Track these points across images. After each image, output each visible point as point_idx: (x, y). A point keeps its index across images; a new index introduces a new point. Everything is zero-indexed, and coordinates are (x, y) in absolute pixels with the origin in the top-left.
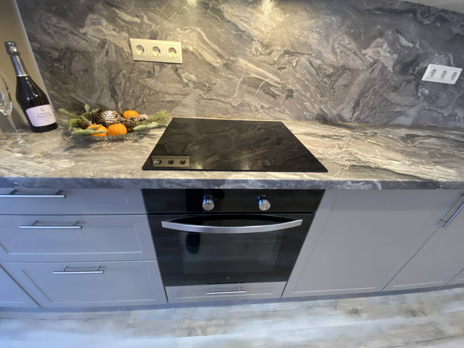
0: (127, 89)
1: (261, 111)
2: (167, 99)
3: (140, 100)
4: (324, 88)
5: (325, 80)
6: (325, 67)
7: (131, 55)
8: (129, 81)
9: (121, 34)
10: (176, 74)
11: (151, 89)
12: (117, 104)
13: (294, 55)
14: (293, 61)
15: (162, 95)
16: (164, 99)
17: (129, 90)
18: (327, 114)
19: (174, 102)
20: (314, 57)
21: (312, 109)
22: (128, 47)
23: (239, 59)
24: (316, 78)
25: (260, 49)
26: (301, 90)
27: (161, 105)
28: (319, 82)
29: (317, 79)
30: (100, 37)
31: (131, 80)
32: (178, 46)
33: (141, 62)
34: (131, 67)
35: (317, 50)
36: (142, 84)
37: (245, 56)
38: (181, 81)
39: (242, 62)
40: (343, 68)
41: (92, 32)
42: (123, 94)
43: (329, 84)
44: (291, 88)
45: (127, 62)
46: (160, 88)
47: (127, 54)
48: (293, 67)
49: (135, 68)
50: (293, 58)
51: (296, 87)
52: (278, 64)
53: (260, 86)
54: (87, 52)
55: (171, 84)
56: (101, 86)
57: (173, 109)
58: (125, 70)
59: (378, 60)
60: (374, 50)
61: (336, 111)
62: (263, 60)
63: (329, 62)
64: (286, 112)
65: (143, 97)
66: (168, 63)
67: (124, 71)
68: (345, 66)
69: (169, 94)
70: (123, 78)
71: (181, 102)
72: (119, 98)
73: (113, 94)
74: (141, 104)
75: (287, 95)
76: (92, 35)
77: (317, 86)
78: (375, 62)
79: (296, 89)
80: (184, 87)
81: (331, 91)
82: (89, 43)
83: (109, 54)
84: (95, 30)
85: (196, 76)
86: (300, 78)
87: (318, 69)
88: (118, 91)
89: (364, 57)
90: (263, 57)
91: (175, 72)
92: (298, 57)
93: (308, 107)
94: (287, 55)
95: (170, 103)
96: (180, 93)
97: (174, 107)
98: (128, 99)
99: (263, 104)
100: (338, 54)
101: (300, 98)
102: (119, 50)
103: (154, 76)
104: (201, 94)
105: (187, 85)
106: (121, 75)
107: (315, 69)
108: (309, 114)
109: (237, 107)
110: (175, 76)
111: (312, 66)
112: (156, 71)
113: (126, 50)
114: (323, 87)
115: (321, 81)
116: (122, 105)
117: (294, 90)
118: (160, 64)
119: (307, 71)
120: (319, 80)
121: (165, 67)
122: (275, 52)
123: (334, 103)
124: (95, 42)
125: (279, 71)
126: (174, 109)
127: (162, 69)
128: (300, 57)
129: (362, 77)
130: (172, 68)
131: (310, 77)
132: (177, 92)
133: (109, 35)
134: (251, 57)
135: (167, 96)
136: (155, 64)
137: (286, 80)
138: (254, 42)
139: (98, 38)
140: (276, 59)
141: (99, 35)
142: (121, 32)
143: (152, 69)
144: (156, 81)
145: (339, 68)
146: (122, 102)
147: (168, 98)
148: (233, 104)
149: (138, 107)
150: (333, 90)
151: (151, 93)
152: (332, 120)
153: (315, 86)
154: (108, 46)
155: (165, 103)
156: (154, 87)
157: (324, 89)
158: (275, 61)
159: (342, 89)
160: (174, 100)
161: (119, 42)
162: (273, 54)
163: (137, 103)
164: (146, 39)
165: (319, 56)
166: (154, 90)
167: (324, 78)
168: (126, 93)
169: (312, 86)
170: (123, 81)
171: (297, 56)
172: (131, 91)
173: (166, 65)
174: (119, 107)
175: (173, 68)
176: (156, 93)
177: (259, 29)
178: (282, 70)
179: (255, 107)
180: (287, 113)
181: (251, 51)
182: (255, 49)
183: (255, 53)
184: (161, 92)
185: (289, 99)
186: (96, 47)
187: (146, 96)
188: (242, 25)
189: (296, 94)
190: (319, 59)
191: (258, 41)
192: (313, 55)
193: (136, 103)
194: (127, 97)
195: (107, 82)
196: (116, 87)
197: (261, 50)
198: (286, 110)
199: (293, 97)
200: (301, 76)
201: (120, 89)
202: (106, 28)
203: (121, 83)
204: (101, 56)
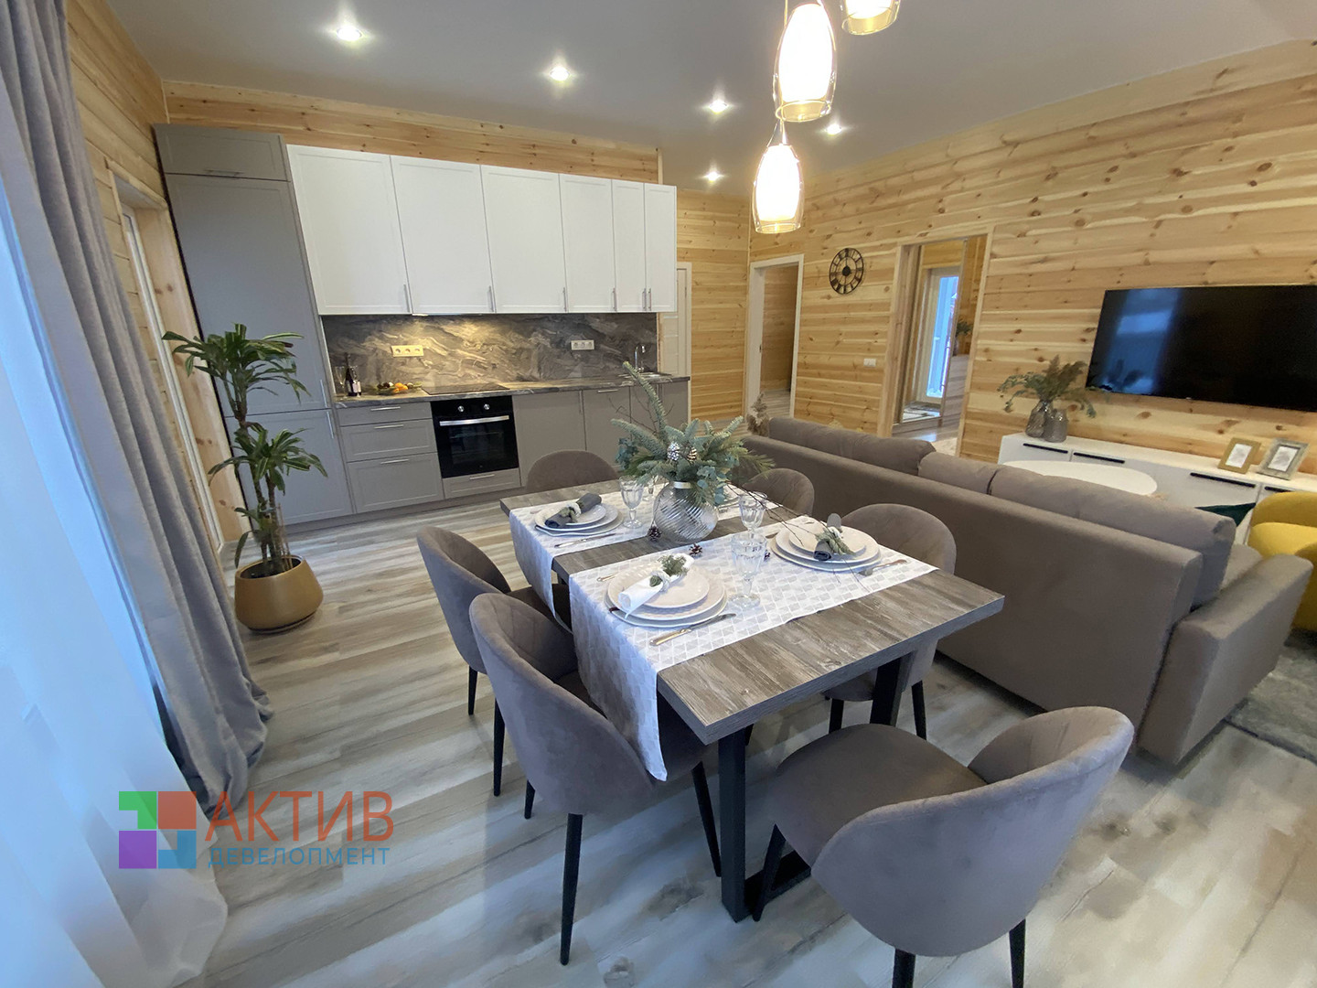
2: (414, 377)
5: (513, 356)
7: (392, 354)
9: (386, 344)
13: (489, 345)
14: (490, 348)
21: (513, 373)
23: (457, 350)
24: (507, 356)
26: (500, 363)
30: (373, 347)
31: (391, 368)
32: (420, 347)
33: (398, 358)
34: (391, 361)
35: (502, 342)
36: (398, 370)
40: (521, 349)
43: (517, 358)
44: (494, 363)
45: (389, 358)
48: (491, 351)
49: (394, 362)
52: (481, 351)
53: (474, 364)
54: (364, 355)
55: (417, 368)
58: (388, 363)
59: (539, 342)
60: (534, 338)
62: (472, 350)
63: (511, 347)
66: (415, 357)
69: (415, 374)
71: (425, 378)
75: (493, 367)
76: (368, 346)
77: (509, 360)
79: (497, 363)
80: (425, 369)
81: (519, 362)
82: (367, 350)
83: (378, 355)
84: (371, 344)
85: (432, 362)
89: (530, 342)
92: (492, 346)
93: (509, 372)
94: (485, 346)
95: (417, 379)
99: (479, 374)
100: (515, 342)
101: (501, 368)
102: (384, 353)
103: (406, 365)
104: (437, 372)
106: (384, 367)
107: (504, 351)
108: (512, 376)
109: (462, 377)
110: (419, 364)
113: (389, 352)
114: (513, 360)
118: (410, 357)
119: (500, 353)
120: (510, 357)
122: (478, 345)
124: (370, 350)
127: (411, 360)
131: (503, 356)
132: (421, 372)
133: (379, 345)
134: (464, 349)
136: (406, 358)
137: (489, 358)
138: (464, 341)
143: (405, 361)
144: (407, 368)
148: (459, 376)
154: (378, 351)
156: (406, 371)
158: (479, 349)
159: (526, 361)
160: (419, 377)
161: (385, 348)
164: (402, 345)
169: (506, 360)
170: (386, 369)
175: (418, 359)
176: (407, 374)
177: (466, 334)
178: (485, 353)
181: (464, 346)
182: (466, 344)
184: (410, 373)
189: (498, 366)
190: (505, 346)
192: (500, 344)
197: (469, 344)
198: (495, 375)
199: (496, 368)
200: (498, 355)
201: (384, 374)
202: (378, 342)
203: (384, 371)
204: (373, 356)
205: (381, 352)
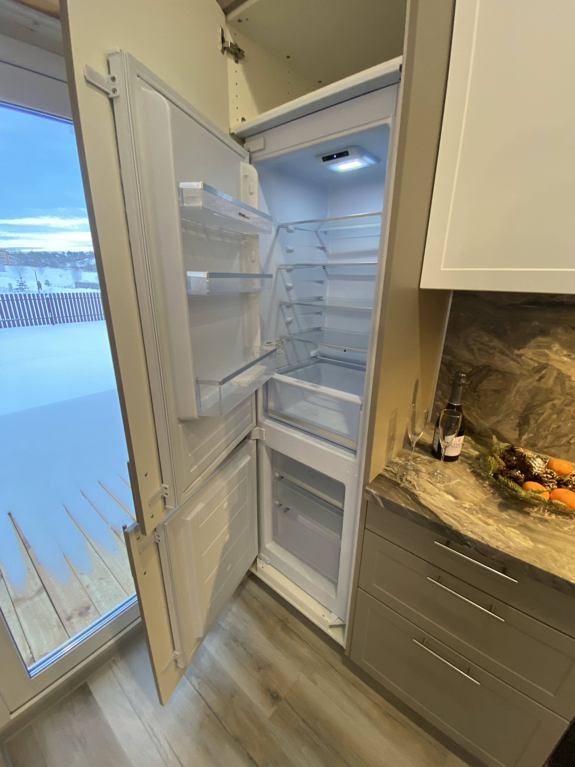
0: (549, 423)
3: (564, 440)
8: (558, 414)
17: (551, 424)
30: (540, 361)
41: (531, 354)
42: (539, 427)
56: (508, 411)
67: (556, 402)
70: (551, 408)
72: (530, 429)
73: (521, 422)
74: (563, 445)
76: (529, 357)
83: (543, 380)
88: (532, 422)
98: (544, 433)
116: (530, 438)
139: (535, 361)
141: (539, 359)
146: (531, 435)
149: (555, 447)
163: (556, 442)
168: (545, 427)
172: (554, 426)
174: (523, 440)
186: (528, 371)
193: (553, 442)
194: (545, 431)
195: (521, 408)
196: (532, 417)
201: (537, 420)
202: (556, 352)
203: (543, 414)
204: (530, 380)
205: (555, 374)
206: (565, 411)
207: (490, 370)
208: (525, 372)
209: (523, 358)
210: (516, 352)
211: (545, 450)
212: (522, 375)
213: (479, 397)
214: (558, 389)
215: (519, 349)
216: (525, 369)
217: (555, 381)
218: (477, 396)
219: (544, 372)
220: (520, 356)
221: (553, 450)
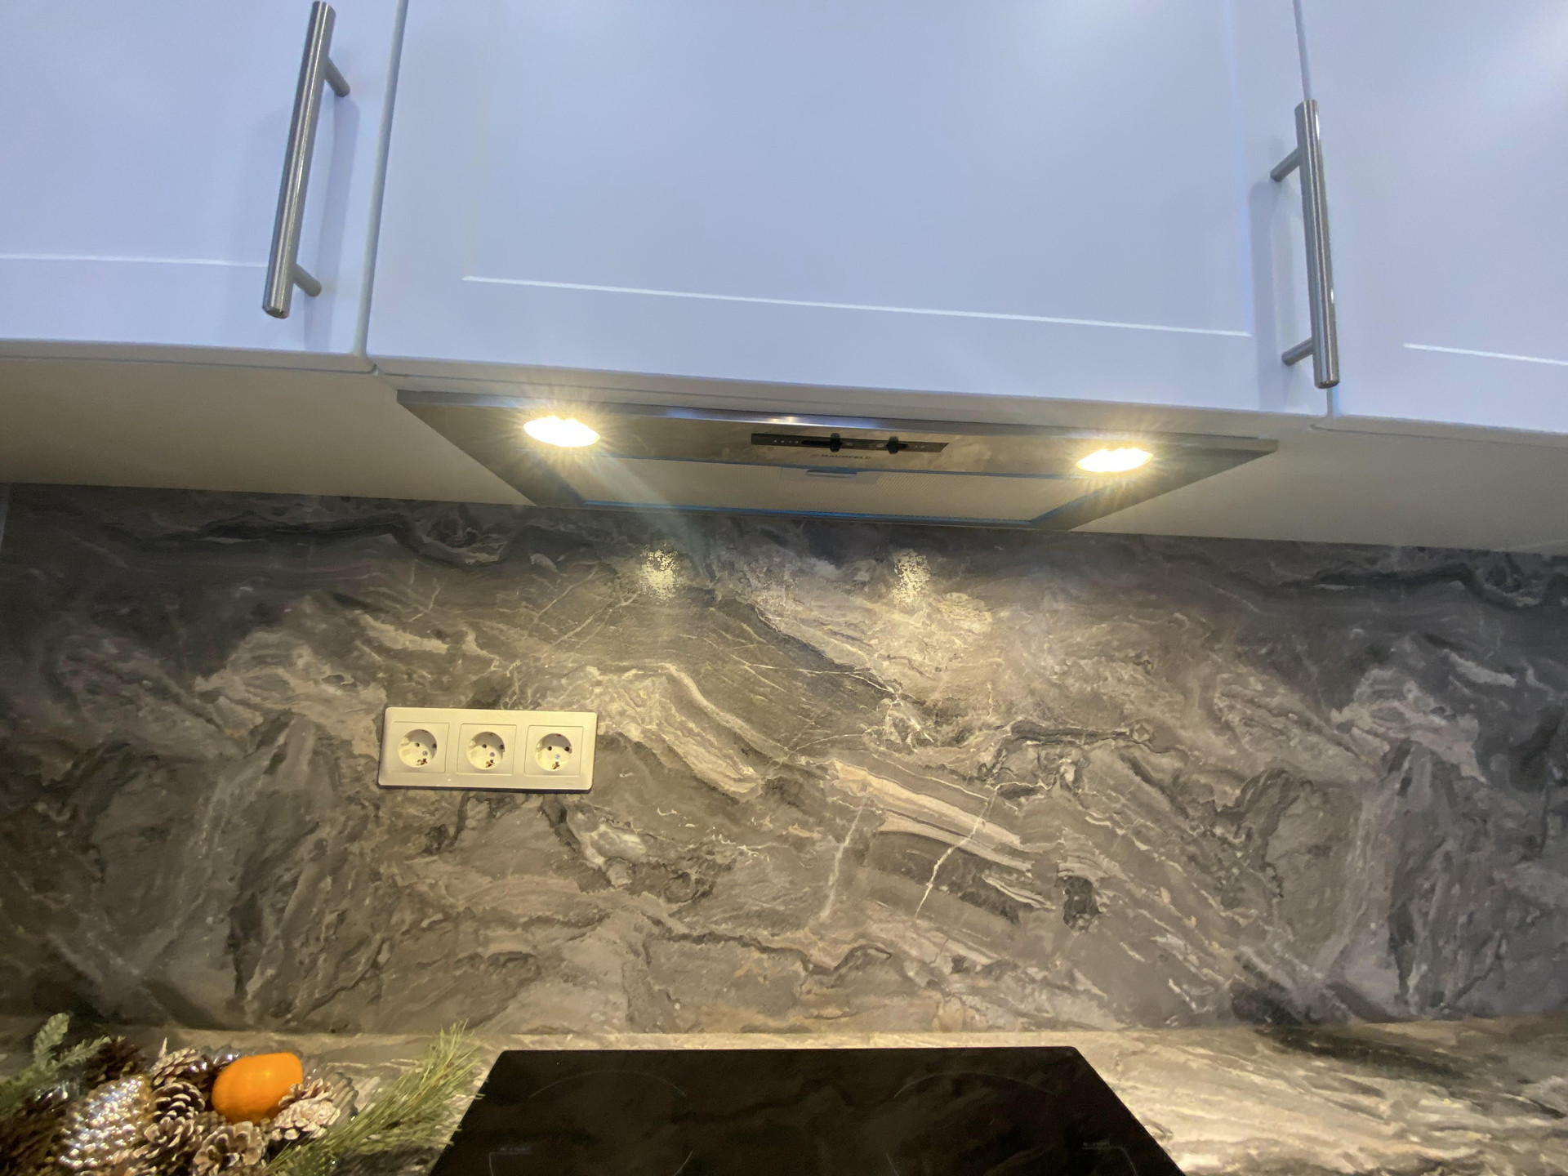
0: (315, 910)
1: (957, 983)
2: (494, 948)
3: (362, 959)
4: (1226, 864)
5: (1218, 831)
6: (1203, 780)
7: (375, 765)
8: (335, 872)
9: (358, 692)
10: (558, 833)
11: (431, 905)
12: (240, 982)
13: (1058, 742)
14: (1062, 764)
15: (476, 932)
16: (480, 950)
17: (321, 913)
18: (1282, 989)
19: (525, 957)
20: (1142, 746)
21: (1203, 964)
22: (374, 737)
23: (832, 764)
24: (1178, 827)
25: (915, 724)
26: (1125, 878)
27: (456, 979)
28: (1195, 842)
29: (1184, 831)
30: (268, 705)
31: (346, 867)
32: (580, 727)
33: (411, 793)
34: (362, 813)
35: (1148, 721)
36: (395, 884)
37: (855, 751)
38: (575, 862)
39: (845, 773)
40: (1281, 781)
41: (242, 688)
42: (287, 935)
43: (1245, 847)
44: (1077, 873)
45: (352, 793)
46: (469, 899)
47: (363, 761)
48: (1065, 786)
49: (377, 817)
50: (1058, 751)
51: (1097, 866)
52: (998, 778)
53: (936, 867)
54: (189, 761)
55: (527, 877)
56: (196, 897)
57: (514, 996)
58: (332, 826)
59: (1407, 741)
60: (1375, 707)
61: (1319, 970)
62: (934, 766)
63: (1212, 760)
64: (1080, 988)
65: (383, 942)
66: (528, 792)
67: (326, 832)
68: (1284, 771)
69: (508, 922)
70: (313, 860)
71: (563, 960)
72: (264, 951)
73: (239, 933)
74: (362, 978)
75: (1068, 905)
76: (237, 697)
77: (1192, 858)
78: (1402, 751)
79: (1101, 874)
80: (583, 888)
81: (1260, 875)
82: (217, 726)
83: (283, 767)
84: (258, 682)
85: (642, 836)
86: (1107, 827)
87: (1176, 789)
88: (269, 919)
89: (1346, 737)
90: (930, 751)
91: (552, 825)
92: (1079, 747)
93: (1180, 957)
94: (1029, 742)
95: (504, 965)
96: (561, 917)
97: (522, 983)
98: (304, 954)
99: (962, 951)
100: (1240, 729)
101: (1131, 913)
102: (330, 749)
103: (456, 845)
104: (664, 917)
105: (600, 878)
106: (305, 848)
107: (1163, 789)
108: (1195, 992)
109: (837, 968)
110: (552, 844)
111: (1147, 779)
112: (471, 823)
113: (359, 748)
114: (1220, 861)
115: (1204, 834)
116: (268, 984)
117: (1092, 879)
118: (494, 795)
119: (1128, 800)
120: (1195, 834)
121: (517, 807)
122: (977, 733)
123: (1295, 933)
124: (240, 724)
125: (1008, 804)
126: (523, 995)
127: (498, 814)
128: (1086, 747)
129: (1372, 811)
130: (541, 809)
131: (1149, 823)
132: (548, 914)
133: (308, 697)
134: (883, 754)
135: (501, 932)
136: (469, 799)
137: (1048, 838)
138: (886, 701)
139: (255, 707)
140: (987, 758)
141: (265, 699)
142: (360, 688)
143: (455, 819)
144: (459, 869)
145: (1262, 780)
146: (270, 972)
147: (504, 942)
148: (816, 955)
149: (343, 994)
150: (1270, 872)
151: (425, 924)
152: (1314, 1016)
153: (1184, 858)
154: (288, 737)
155: (482, 967)
156: (444, 892)
157: (1228, 870)
158: (984, 765)
159: (1308, 866)
160: (525, 949)
161: (343, 722)
162: (972, 740)
163: (343, 976)
164: (458, 705)
165: (1163, 739)
166: (442, 909)
167: (1213, 825)
168: (305, 929)
169: (1171, 857)
170: (309, 871)
171: (1071, 743)
172: (330, 918)
173: (520, 797)
174: (249, 997)
175: (548, 810)
176: (445, 920)
177: (904, 658)
178: (1023, 800)
179: (924, 965)
180: (1086, 991)
181: (880, 733)
182: (895, 725)
183: (895, 737)
184: (474, 918)
185: (1080, 922)
186: (239, 743)
187: (398, 936)
188: (838, 650)
189: (1105, 900)
190: (1165, 750)
191: (905, 697)
192: (1136, 736)
193: (335, 977)
194: (305, 944)
195: (232, 879)
196: (265, 903)
197: (918, 727)
198: (1078, 975)
199: (1095, 912)
200: (1111, 819)
201: (282, 910)
202: (306, 674)
203: (294, 882)
204: (248, 773)
205: (310, 742)
206: (351, 857)
207: (128, 760)
208: (231, 750)
209: (222, 700)
210: (201, 684)
211: (316, 1016)
212: (224, 759)
213: (101, 864)
214: (324, 787)
215: (207, 674)
216: (231, 738)
217: (312, 763)
218: (97, 861)
219: (281, 740)
220: (211, 696)
221: (337, 1009)
